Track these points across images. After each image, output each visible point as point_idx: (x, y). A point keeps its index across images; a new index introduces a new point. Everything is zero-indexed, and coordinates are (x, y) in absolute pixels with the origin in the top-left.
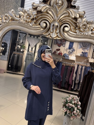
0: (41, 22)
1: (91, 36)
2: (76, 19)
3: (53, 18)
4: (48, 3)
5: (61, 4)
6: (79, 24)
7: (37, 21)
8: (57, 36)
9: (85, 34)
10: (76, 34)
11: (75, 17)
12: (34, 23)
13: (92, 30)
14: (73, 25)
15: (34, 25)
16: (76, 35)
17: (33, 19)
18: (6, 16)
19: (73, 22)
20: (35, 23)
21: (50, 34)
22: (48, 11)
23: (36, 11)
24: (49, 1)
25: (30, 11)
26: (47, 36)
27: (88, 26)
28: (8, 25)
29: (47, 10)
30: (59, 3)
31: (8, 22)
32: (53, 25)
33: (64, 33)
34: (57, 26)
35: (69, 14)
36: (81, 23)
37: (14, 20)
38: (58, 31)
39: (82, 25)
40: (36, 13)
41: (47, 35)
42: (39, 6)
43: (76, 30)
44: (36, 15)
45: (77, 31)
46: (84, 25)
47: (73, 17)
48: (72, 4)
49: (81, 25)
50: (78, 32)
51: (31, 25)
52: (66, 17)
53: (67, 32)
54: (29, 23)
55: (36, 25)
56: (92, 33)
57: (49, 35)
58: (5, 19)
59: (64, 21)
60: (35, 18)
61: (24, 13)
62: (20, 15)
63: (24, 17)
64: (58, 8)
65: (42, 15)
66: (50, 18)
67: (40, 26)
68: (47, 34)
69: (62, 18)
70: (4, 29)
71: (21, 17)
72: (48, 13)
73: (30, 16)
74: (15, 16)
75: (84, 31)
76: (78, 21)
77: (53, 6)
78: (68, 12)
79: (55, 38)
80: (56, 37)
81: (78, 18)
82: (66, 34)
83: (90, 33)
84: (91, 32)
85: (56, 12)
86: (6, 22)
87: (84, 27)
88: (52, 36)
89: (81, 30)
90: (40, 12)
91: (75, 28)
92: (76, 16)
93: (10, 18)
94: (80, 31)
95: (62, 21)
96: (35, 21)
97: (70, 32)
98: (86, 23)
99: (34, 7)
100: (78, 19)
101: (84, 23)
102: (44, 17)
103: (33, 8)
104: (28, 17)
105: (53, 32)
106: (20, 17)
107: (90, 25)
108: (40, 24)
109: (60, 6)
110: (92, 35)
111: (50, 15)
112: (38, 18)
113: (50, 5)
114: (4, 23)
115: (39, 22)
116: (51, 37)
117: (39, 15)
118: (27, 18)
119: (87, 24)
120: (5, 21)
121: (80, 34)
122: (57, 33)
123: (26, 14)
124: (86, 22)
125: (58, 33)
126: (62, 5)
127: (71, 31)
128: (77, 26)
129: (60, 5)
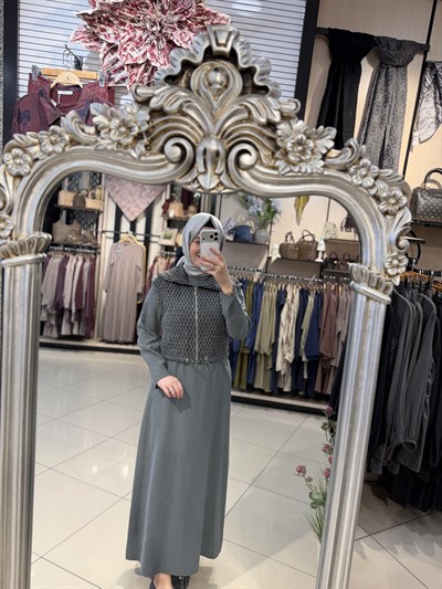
0: (165, 142)
1: (322, 175)
2: (271, 125)
3: (200, 127)
4: (183, 81)
5: (221, 84)
6: (282, 140)
7: (152, 140)
8: (221, 183)
9: (303, 170)
10: (276, 172)
11: (268, 120)
12: (143, 149)
13: (324, 157)
14: (264, 145)
15: (145, 155)
16: (278, 176)
17: (139, 137)
18: (54, 132)
19: (263, 135)
20: (146, 146)
21: (196, 178)
22: (184, 109)
23: (148, 110)
24: (185, 77)
25: (128, 110)
26: (189, 187)
27: (312, 145)
28: (61, 161)
29: (181, 106)
30: (216, 82)
31: (60, 150)
32: (205, 151)
33: (241, 171)
34: (217, 154)
35: (250, 112)
36: (288, 136)
37: (79, 144)
38: (220, 168)
39: (294, 143)
40: (148, 118)
41: (189, 184)
42: (154, 96)
43: (277, 159)
44: (148, 122)
45: (278, 163)
46: (300, 143)
47: (263, 120)
48: (256, 80)
49: (289, 145)
50: (283, 166)
51: (135, 155)
52: (240, 121)
53: (248, 168)
54: (129, 150)
55: (151, 155)
56: (325, 166)
57: (193, 182)
58: (53, 143)
59: (236, 134)
60: (147, 132)
61: (110, 121)
62: (96, 127)
63: (110, 130)
64: (215, 96)
65: (166, 122)
66: (192, 128)
67: (163, 156)
68: (190, 180)
69: (228, 128)
70: (48, 173)
71: (102, 134)
72: (186, 115)
73: (130, 129)
74: (83, 130)
75: (301, 161)
76: (279, 132)
77: (198, 92)
78: (246, 107)
79: (214, 191)
80: (217, 185)
81: (279, 123)
82: (245, 174)
83: (318, 166)
84: (322, 163)
85: (211, 109)
86: (54, 152)
87: (300, 148)
88: (203, 184)
89: (292, 158)
90: (159, 112)
91: (273, 153)
92: (270, 117)
93: (67, 137)
94: (289, 163)
95: (230, 134)
96: (146, 141)
97: (257, 167)
98: (304, 138)
99: (139, 99)
100: (278, 127)
101: (299, 137)
102: (175, 128)
103: (137, 102)
104: (123, 129)
105: (205, 173)
106: (98, 132)
107: (317, 141)
108: (162, 151)
109: (219, 90)
110: (326, 173)
111: (192, 119)
112: (156, 132)
113: (188, 87)
114: (49, 155)
115: (161, 144)
116: (200, 187)
117: (157, 121)
118: (121, 134)
119: (308, 138)
120: (51, 149)
121: (290, 171)
122: (219, 175)
123: (117, 121)
124: (305, 133)
125: (221, 174)
126: (226, 87)
127: (262, 164)
128: (277, 148)
129: (218, 87)
